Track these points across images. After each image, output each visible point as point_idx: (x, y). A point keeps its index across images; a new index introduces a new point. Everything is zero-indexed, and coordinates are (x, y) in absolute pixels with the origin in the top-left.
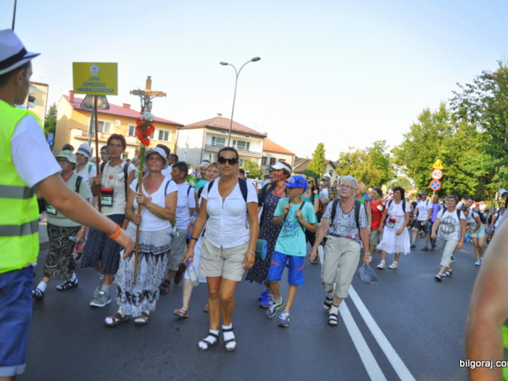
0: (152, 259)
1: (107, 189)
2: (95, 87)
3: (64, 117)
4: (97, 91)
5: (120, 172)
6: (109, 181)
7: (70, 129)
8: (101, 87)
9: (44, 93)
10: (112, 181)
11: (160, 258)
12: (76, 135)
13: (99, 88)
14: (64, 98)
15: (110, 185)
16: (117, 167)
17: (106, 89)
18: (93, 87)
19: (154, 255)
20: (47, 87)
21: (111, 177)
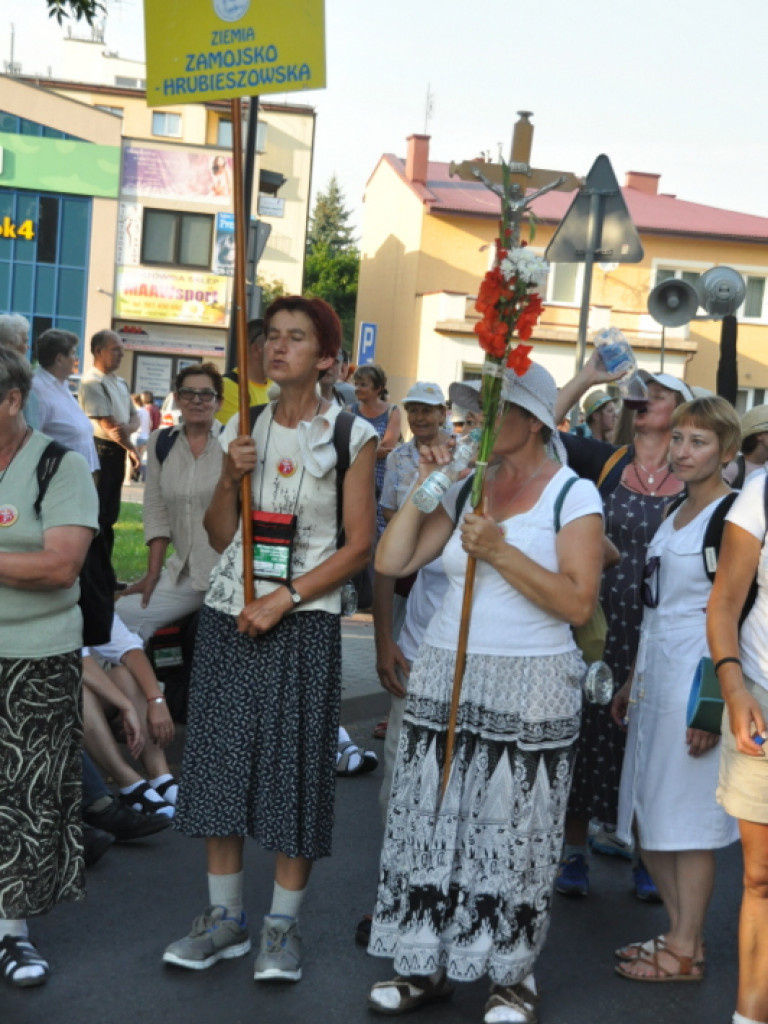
0: (513, 768)
1: (276, 515)
2: (235, 69)
3: (393, 246)
4: (245, 81)
5: (321, 447)
6: (277, 485)
7: (419, 295)
8: (259, 66)
9: (301, 146)
10: (291, 484)
11: (542, 767)
12: (443, 318)
13: (248, 68)
14: (386, 168)
15: (280, 500)
16: (308, 424)
17: (277, 70)
18: (225, 70)
19: (523, 753)
20: (309, 120)
21: (286, 469)
